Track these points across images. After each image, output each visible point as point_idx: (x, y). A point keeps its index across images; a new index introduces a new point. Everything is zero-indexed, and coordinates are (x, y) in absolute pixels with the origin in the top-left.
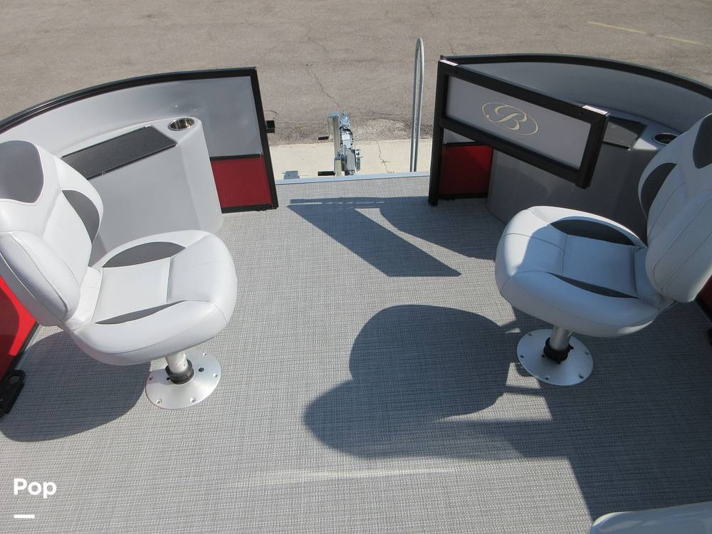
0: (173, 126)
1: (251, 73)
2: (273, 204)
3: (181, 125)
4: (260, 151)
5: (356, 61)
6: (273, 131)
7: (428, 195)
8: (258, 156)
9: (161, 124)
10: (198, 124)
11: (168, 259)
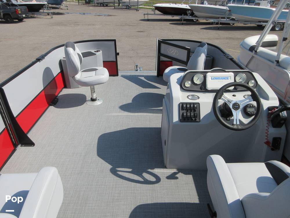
0: (95, 51)
1: (115, 41)
2: (117, 75)
3: (98, 51)
4: (115, 60)
5: (147, 56)
6: (119, 55)
7: (156, 75)
8: (114, 61)
9: (93, 51)
10: (101, 52)
11: (95, 71)
